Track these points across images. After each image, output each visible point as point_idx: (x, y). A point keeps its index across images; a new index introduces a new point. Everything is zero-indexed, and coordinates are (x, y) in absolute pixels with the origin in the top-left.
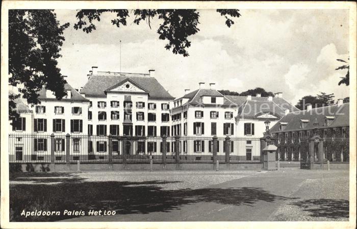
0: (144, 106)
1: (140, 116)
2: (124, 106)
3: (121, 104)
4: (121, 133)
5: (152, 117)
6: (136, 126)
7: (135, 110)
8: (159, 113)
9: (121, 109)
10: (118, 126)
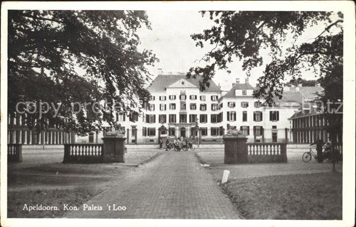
0: (196, 98)
1: (193, 106)
2: (180, 98)
3: (178, 97)
4: (178, 121)
5: (203, 107)
6: (190, 115)
7: (188, 102)
8: (209, 103)
9: (177, 102)
10: (175, 115)
